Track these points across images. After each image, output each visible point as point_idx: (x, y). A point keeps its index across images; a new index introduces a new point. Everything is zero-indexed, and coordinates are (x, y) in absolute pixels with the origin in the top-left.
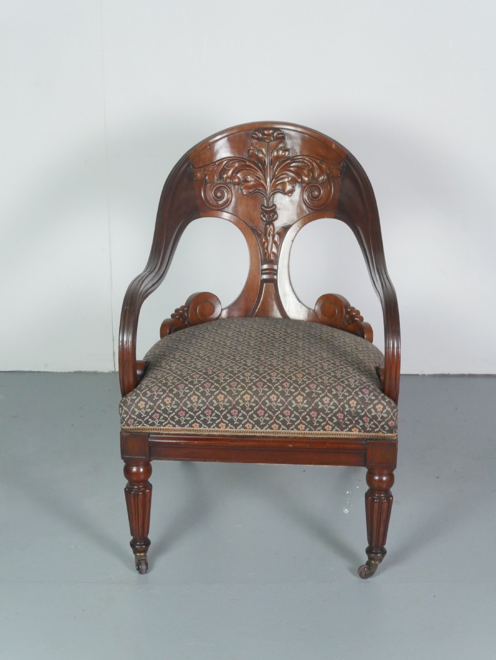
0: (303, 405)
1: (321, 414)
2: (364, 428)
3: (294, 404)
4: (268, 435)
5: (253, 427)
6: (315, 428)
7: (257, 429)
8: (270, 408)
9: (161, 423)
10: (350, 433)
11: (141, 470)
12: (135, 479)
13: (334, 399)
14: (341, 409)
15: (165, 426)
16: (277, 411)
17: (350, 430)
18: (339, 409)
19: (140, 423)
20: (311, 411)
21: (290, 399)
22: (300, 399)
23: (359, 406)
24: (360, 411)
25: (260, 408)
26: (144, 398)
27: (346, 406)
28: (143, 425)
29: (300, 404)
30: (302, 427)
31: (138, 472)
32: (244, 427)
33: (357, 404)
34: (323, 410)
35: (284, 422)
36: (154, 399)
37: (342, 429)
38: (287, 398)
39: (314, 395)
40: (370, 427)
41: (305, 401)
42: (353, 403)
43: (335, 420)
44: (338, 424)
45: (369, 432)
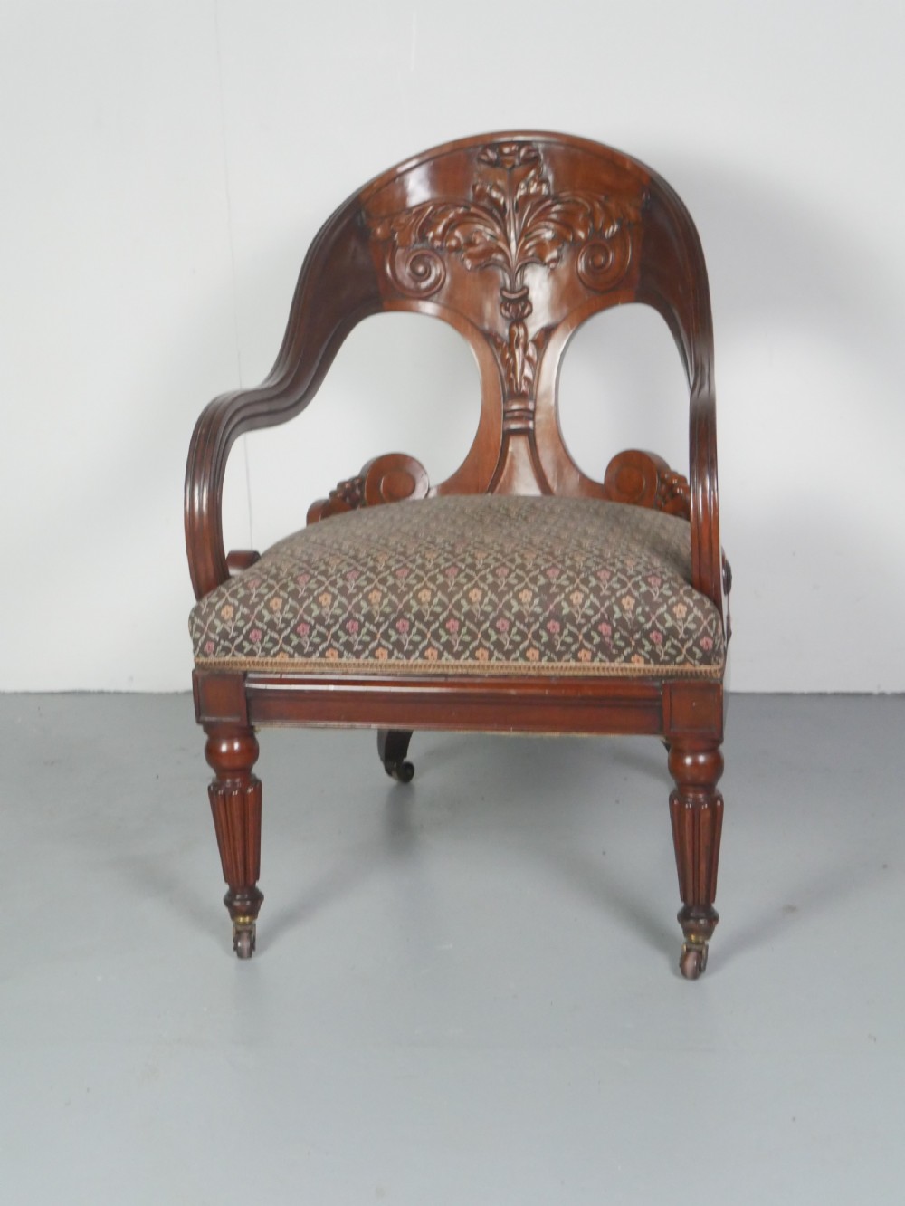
0: (532, 608)
1: (568, 625)
2: (654, 656)
3: (516, 607)
4: (470, 671)
5: (440, 655)
6: (560, 655)
7: (448, 659)
8: (470, 615)
9: (266, 651)
10: (628, 665)
11: (236, 746)
12: (225, 763)
13: (592, 596)
14: (606, 617)
15: (275, 655)
16: (484, 622)
17: (628, 659)
18: (603, 615)
19: (227, 650)
20: (547, 620)
21: (507, 598)
22: (526, 596)
23: (639, 610)
24: (642, 619)
25: (451, 616)
26: (231, 600)
27: (616, 608)
28: (233, 655)
29: (527, 607)
30: (533, 654)
31: (231, 752)
32: (422, 656)
33: (637, 604)
34: (571, 618)
35: (499, 645)
36: (251, 602)
37: (612, 658)
38: (501, 595)
39: (553, 589)
40: (666, 653)
41: (537, 601)
42: (628, 603)
43: (597, 640)
44: (602, 647)
45: (664, 663)
